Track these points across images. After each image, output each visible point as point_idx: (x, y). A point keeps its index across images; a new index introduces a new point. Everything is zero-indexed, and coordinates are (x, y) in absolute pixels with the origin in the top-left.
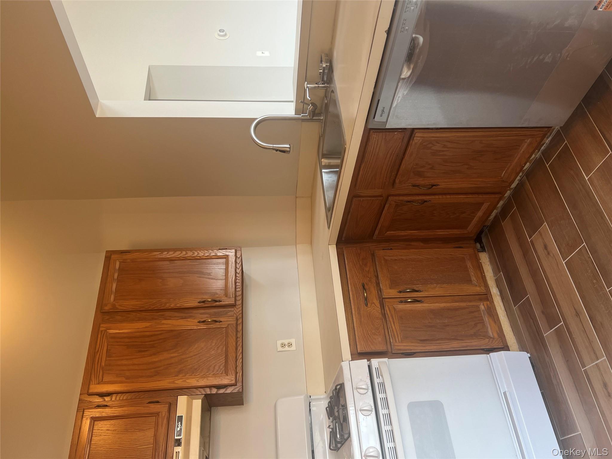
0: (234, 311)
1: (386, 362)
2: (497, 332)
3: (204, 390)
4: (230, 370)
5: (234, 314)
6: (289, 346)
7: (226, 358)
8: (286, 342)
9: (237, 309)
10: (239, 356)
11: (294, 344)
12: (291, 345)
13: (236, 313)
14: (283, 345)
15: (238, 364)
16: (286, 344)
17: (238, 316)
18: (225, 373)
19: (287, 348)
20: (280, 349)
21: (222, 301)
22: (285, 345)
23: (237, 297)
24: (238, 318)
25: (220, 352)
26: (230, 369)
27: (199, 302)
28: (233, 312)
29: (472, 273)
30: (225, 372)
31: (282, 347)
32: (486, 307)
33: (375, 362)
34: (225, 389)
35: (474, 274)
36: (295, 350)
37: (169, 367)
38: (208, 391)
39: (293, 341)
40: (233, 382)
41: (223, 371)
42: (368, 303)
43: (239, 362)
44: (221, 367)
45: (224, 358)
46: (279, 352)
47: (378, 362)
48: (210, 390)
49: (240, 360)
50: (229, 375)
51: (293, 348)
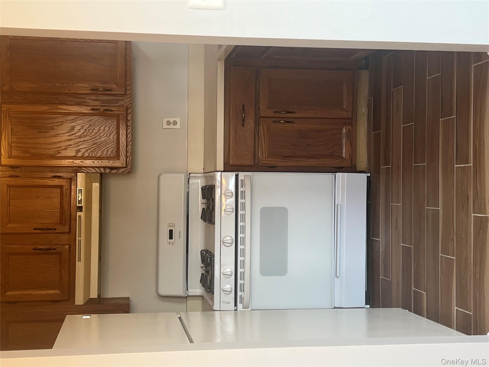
0: (125, 100)
1: (250, 176)
2: (350, 154)
3: (99, 170)
4: (121, 156)
5: (124, 103)
6: (174, 124)
7: (118, 144)
8: (172, 120)
9: (128, 98)
10: (129, 143)
11: (179, 123)
12: (176, 123)
13: (126, 102)
14: (169, 123)
15: (129, 150)
16: (172, 122)
17: (128, 105)
18: (117, 158)
19: (172, 126)
20: (165, 126)
21: (113, 90)
22: (170, 123)
23: (127, 87)
24: (129, 107)
25: (112, 139)
26: (121, 154)
27: (91, 90)
28: (123, 101)
29: (345, 97)
30: (117, 156)
31: (168, 125)
32: (347, 131)
33: (242, 175)
34: (117, 170)
35: (347, 98)
36: (179, 129)
37: (68, 148)
38: (102, 170)
39: (178, 120)
40: (124, 165)
41: (115, 155)
42: (245, 124)
43: (129, 148)
44: (113, 152)
45: (116, 144)
46: (164, 129)
47: (245, 176)
48: (105, 170)
49: (130, 146)
50: (120, 159)
51: (178, 126)
